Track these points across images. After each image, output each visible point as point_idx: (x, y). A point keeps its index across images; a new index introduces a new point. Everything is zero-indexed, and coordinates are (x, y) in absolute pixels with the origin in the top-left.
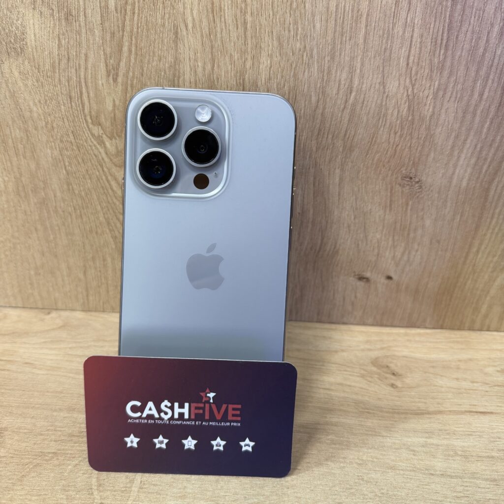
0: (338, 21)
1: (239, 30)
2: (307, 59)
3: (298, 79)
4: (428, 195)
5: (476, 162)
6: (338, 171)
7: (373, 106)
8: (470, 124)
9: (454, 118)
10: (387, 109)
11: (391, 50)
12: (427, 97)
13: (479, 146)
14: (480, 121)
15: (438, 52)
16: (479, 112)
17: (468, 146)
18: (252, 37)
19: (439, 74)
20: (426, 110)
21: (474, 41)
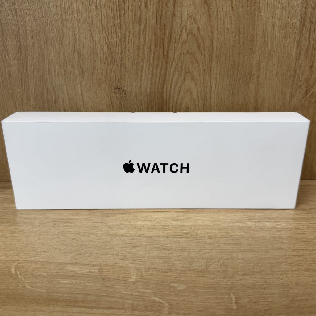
0: (62, 5)
1: (13, 13)
2: (50, 26)
3: (48, 37)
4: (131, 98)
5: (152, 78)
6: (79, 86)
7: (89, 49)
8: (143, 56)
9: (134, 53)
10: (97, 50)
11: (92, 18)
12: (116, 42)
13: (151, 68)
14: (148, 54)
15: (116, 18)
16: (146, 49)
17: (145, 68)
18: (20, 17)
19: (120, 30)
20: (118, 50)
21: (133, 11)
